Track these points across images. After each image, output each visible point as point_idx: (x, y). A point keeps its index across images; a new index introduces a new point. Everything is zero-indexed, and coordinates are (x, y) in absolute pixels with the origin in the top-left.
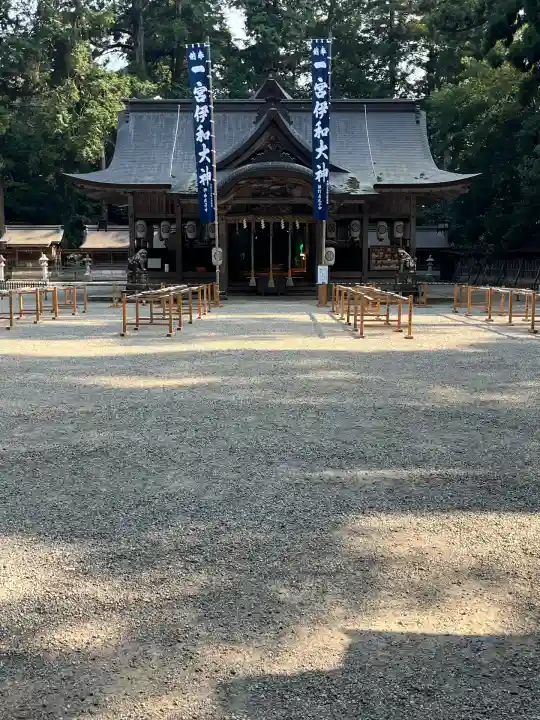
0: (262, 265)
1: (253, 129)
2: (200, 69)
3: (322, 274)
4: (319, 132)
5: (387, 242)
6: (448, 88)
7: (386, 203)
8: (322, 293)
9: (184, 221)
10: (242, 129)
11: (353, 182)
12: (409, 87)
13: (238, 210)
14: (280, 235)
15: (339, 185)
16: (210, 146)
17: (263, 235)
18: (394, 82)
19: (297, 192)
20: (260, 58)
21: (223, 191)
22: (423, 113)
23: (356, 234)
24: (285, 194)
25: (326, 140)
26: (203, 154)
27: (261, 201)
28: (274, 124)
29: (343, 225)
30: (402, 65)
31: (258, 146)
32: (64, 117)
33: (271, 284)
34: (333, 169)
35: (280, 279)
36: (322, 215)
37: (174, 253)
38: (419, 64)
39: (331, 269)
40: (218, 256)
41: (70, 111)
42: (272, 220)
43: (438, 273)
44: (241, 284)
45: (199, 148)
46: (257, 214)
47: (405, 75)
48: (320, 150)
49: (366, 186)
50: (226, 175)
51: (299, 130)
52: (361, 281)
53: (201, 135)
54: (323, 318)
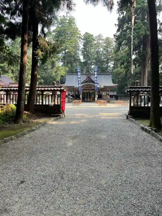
0: (87, 98)
1: (86, 78)
2: (79, 70)
3: (96, 99)
4: (96, 79)
5: (106, 94)
6: (116, 69)
7: (105, 89)
8: (96, 102)
9: (76, 91)
10: (84, 78)
11: (100, 86)
12: (110, 68)
13: (84, 90)
14: (90, 93)
15: (98, 86)
16: (80, 81)
17: (87, 93)
18: (108, 67)
19: (92, 87)
20: (85, 63)
21: (82, 87)
22: (111, 75)
23: (101, 93)
24: (91, 87)
25: (97, 80)
26: (79, 82)
27: (87, 88)
28: (89, 78)
29: (99, 92)
30: (109, 64)
31: (87, 80)
32: (54, 74)
33: (88, 100)
34: (97, 84)
35: (90, 100)
36: (96, 91)
37: (74, 96)
38: (112, 64)
39: (97, 98)
40: (81, 96)
41: (55, 73)
42: (89, 91)
43: (115, 99)
44: (84, 100)
45: (79, 81)
46: (90, 90)
47: (110, 66)
48: (96, 81)
49: (102, 87)
50: (82, 85)
51: (93, 78)
52: (102, 100)
53: (79, 80)
54: (96, 104)
